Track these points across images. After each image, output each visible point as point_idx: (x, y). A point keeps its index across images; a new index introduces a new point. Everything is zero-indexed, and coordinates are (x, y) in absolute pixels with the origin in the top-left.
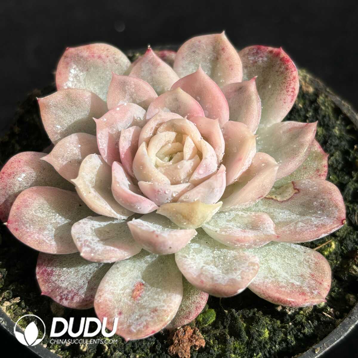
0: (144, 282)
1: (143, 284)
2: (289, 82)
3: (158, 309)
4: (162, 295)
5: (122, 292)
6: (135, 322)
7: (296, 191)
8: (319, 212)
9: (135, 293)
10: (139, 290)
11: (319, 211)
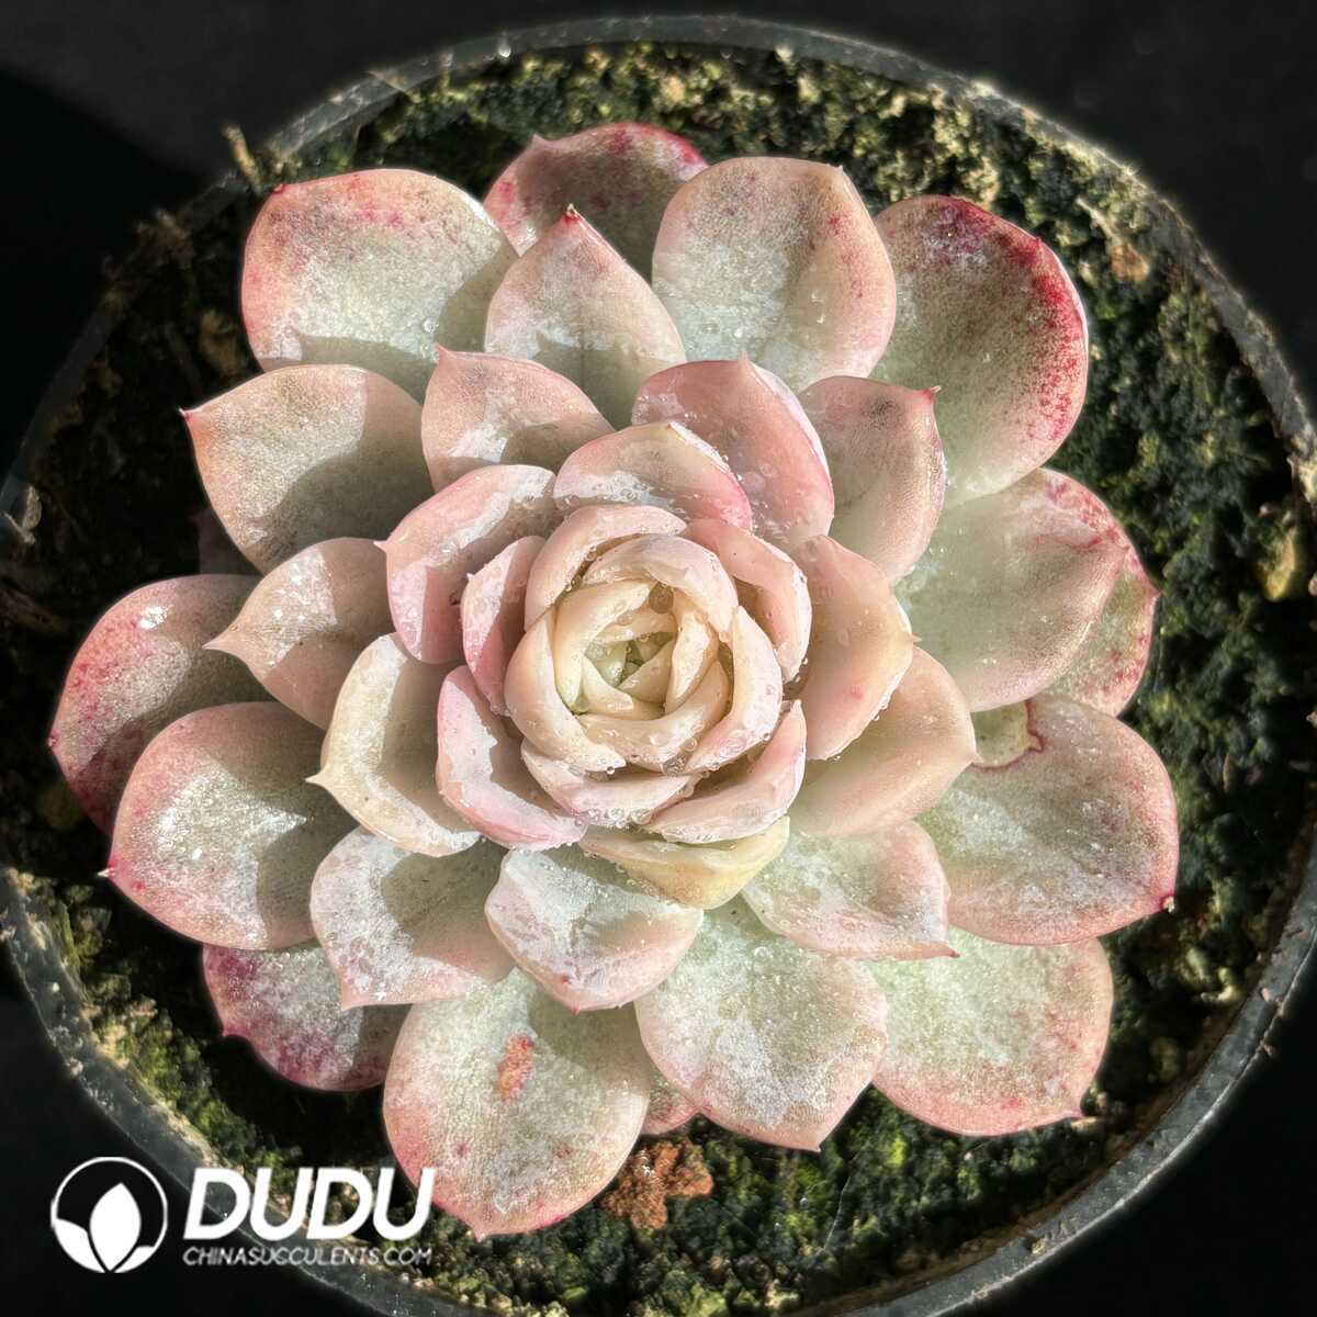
0: (534, 1036)
1: (531, 1044)
2: (1053, 372)
3: (575, 1147)
4: (587, 1094)
5: (466, 1072)
6: (505, 1183)
7: (1034, 742)
8: (1096, 846)
9: (507, 1074)
10: (518, 1065)
11: (1095, 841)
